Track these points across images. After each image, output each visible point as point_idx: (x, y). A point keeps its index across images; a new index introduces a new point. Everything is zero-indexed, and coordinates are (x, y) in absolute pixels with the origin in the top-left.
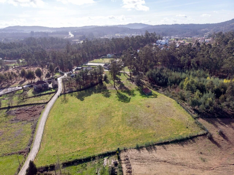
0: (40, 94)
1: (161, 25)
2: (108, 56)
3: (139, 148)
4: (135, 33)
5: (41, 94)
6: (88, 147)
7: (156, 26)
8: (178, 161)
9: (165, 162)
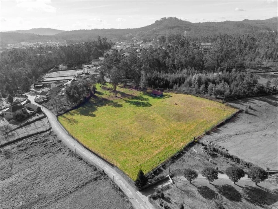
0: (26, 122)
1: (79, 30)
2: (61, 68)
3: (208, 133)
4: (50, 40)
5: (28, 122)
6: (163, 148)
7: (73, 31)
8: (244, 131)
9: (236, 135)
